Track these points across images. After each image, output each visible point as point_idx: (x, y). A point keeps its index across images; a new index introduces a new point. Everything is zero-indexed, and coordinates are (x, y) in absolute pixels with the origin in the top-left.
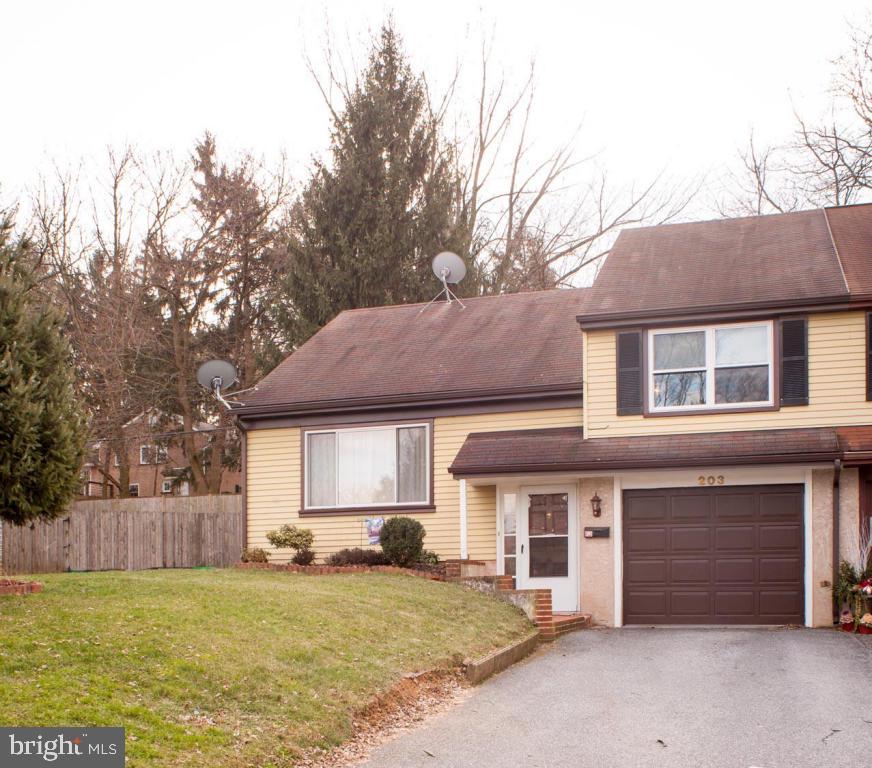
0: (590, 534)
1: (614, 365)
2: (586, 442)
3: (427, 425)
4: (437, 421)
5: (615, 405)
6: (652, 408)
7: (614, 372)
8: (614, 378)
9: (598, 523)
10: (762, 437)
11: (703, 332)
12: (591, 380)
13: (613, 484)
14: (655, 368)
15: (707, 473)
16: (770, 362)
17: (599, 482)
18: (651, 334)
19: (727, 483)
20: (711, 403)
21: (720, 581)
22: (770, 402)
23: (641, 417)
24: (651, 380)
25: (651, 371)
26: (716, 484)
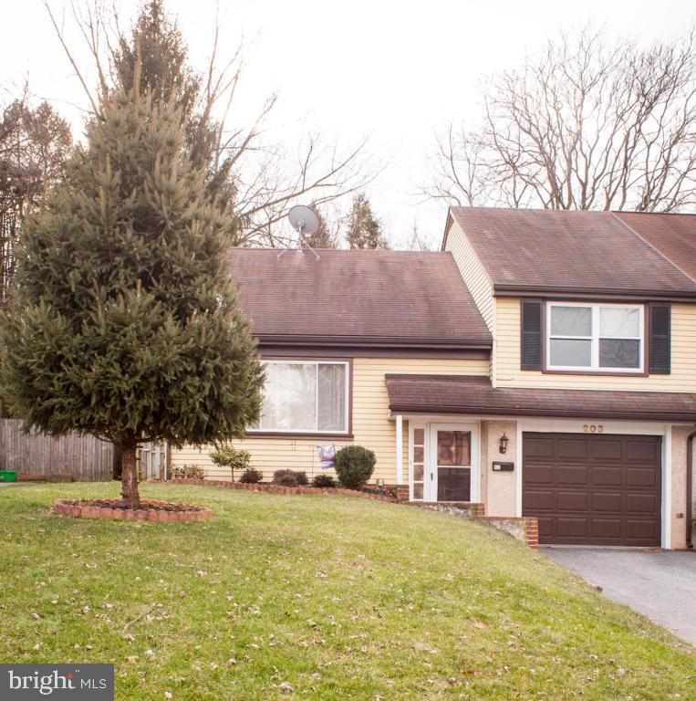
0: (498, 467)
1: (519, 328)
2: (495, 390)
3: (347, 363)
4: (356, 361)
5: (519, 361)
6: (549, 367)
7: (519, 334)
8: (519, 339)
9: (504, 458)
10: (638, 397)
11: (590, 309)
12: (500, 338)
13: (516, 426)
14: (552, 334)
15: (589, 423)
16: (642, 337)
17: (504, 424)
18: (549, 305)
19: (605, 431)
20: (595, 367)
21: (596, 510)
22: (641, 370)
23: (540, 373)
24: (548, 342)
25: (549, 335)
26: (597, 432)
